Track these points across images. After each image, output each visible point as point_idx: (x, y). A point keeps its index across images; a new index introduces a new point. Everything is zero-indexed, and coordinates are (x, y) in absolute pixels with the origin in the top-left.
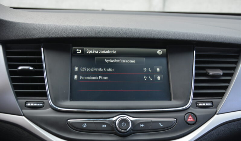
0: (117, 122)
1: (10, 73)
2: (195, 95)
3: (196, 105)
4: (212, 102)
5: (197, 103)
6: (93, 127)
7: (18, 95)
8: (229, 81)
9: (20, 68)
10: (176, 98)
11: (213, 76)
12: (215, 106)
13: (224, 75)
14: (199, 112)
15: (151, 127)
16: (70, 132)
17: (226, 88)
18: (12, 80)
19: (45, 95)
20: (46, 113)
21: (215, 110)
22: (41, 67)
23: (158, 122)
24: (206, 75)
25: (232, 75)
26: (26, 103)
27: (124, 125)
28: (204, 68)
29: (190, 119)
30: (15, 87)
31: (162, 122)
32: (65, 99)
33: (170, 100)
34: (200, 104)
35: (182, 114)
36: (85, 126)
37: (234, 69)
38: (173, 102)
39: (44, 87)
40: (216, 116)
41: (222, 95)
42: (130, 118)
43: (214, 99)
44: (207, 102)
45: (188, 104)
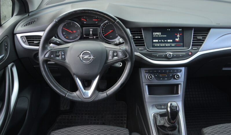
0: (168, 55)
2: (192, 45)
3: (192, 49)
5: (192, 48)
6: (160, 56)
7: (136, 46)
8: (204, 40)
9: (136, 37)
10: (186, 47)
11: (198, 39)
12: (198, 49)
13: (203, 38)
14: (193, 51)
15: (178, 56)
16: (153, 58)
17: (203, 43)
19: (144, 45)
20: (145, 51)
22: (142, 36)
24: (196, 38)
25: (205, 38)
26: (139, 48)
27: (170, 56)
28: (196, 36)
29: (190, 54)
30: (135, 43)
31: (181, 55)
32: (151, 47)
33: (184, 47)
34: (193, 49)
35: (187, 52)
36: (158, 56)
37: (206, 36)
38: (185, 48)
39: (144, 43)
40: (198, 53)
41: (201, 45)
42: (171, 53)
43: (198, 47)
44: (196, 48)
45: (190, 49)
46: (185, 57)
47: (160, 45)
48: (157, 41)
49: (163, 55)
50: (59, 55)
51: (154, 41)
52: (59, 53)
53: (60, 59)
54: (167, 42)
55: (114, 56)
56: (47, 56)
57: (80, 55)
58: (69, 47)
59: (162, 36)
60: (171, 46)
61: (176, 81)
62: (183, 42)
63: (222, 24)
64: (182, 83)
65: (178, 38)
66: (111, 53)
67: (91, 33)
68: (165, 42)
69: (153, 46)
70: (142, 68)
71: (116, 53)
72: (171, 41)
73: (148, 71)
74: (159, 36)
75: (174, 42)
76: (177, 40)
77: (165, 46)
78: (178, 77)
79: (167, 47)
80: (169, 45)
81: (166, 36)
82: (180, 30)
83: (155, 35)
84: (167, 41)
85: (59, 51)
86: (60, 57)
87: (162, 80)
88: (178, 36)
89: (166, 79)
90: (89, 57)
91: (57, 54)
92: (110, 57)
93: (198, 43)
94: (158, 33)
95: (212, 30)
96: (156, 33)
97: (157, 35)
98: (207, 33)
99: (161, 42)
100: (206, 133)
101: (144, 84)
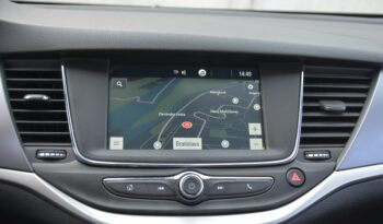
0: (181, 183)
1: (13, 105)
2: (303, 141)
3: (303, 156)
4: (329, 153)
5: (305, 153)
7: (24, 139)
8: (355, 120)
9: (28, 97)
12: (332, 158)
13: (349, 109)
14: (308, 167)
15: (235, 190)
16: (107, 198)
17: (350, 130)
18: (16, 116)
19: (67, 139)
20: (70, 168)
21: (333, 164)
23: (245, 183)
24: (320, 109)
25: (359, 110)
26: (38, 152)
27: (192, 187)
28: (317, 100)
29: (295, 178)
30: (20, 127)
31: (251, 183)
32: (99, 146)
34: (311, 156)
35: (283, 170)
36: (130, 188)
37: (363, 100)
39: (65, 128)
40: (335, 173)
41: (344, 141)
42: (202, 177)
43: (334, 149)
44: (323, 152)
45: (293, 155)
46: (273, 196)
49: (161, 185)
98: (367, 91)
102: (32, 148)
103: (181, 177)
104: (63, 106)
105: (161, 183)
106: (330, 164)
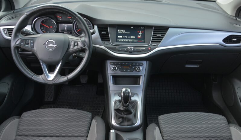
1: (100, 34)
2: (152, 42)
6: (122, 50)
7: (102, 40)
8: (163, 38)
9: (102, 33)
10: (146, 43)
11: (158, 36)
12: (157, 45)
13: (161, 36)
14: (152, 47)
15: (138, 50)
16: (116, 51)
17: (161, 40)
18: (100, 36)
19: (109, 40)
20: (110, 46)
22: (108, 32)
24: (156, 36)
25: (164, 36)
27: (131, 50)
28: (156, 34)
29: (149, 49)
30: (101, 38)
31: (141, 49)
32: (115, 42)
33: (144, 43)
34: (153, 45)
35: (147, 47)
36: (120, 49)
37: (165, 34)
38: (145, 44)
39: (109, 38)
40: (157, 48)
41: (160, 42)
42: (132, 48)
43: (158, 43)
44: (155, 44)
45: (150, 44)
46: (145, 52)
47: (124, 41)
48: (121, 37)
50: (29, 43)
51: (119, 37)
52: (28, 41)
53: (29, 46)
54: (130, 39)
55: (74, 46)
56: (18, 43)
57: (45, 43)
58: (37, 37)
59: (125, 33)
60: (133, 42)
61: (137, 73)
62: (144, 39)
63: (179, 24)
64: (144, 75)
65: (140, 35)
66: (72, 43)
67: (66, 28)
68: (128, 38)
69: (117, 41)
70: (108, 61)
71: (77, 43)
72: (134, 37)
73: (113, 64)
74: (123, 33)
75: (136, 38)
76: (139, 36)
77: (128, 42)
78: (139, 69)
79: (130, 42)
80: (132, 41)
81: (129, 33)
82: (142, 28)
83: (120, 32)
84: (130, 37)
85: (29, 40)
86: (29, 44)
87: (124, 72)
88: (140, 33)
89: (129, 71)
90: (53, 45)
91: (27, 42)
92: (72, 46)
93: (157, 40)
94: (122, 31)
95: (170, 29)
96: (121, 30)
97: (121, 32)
98: (166, 32)
99: (125, 38)
100: (161, 119)
101: (109, 75)
102: (103, 42)
103: (129, 48)
104: (108, 34)
105: (125, 49)
106: (156, 46)
